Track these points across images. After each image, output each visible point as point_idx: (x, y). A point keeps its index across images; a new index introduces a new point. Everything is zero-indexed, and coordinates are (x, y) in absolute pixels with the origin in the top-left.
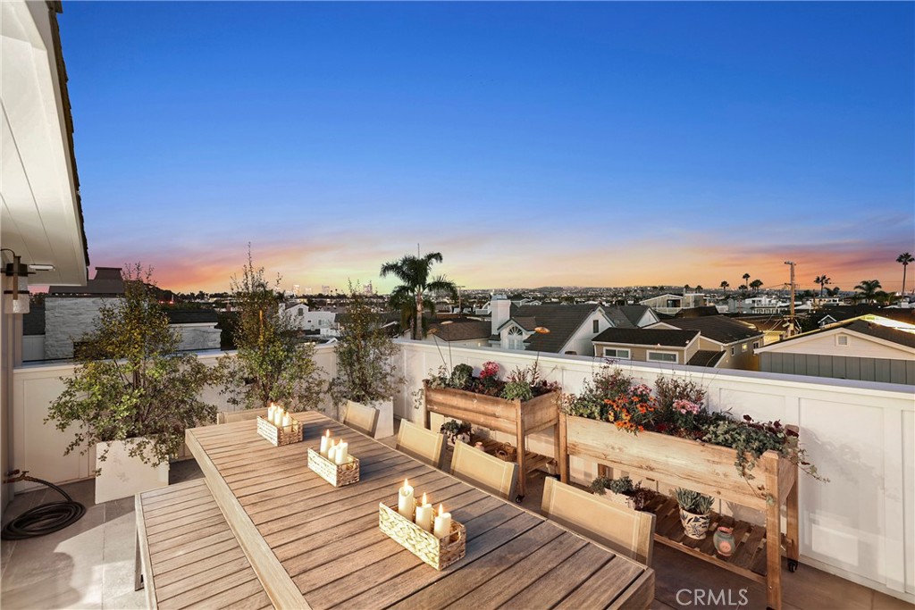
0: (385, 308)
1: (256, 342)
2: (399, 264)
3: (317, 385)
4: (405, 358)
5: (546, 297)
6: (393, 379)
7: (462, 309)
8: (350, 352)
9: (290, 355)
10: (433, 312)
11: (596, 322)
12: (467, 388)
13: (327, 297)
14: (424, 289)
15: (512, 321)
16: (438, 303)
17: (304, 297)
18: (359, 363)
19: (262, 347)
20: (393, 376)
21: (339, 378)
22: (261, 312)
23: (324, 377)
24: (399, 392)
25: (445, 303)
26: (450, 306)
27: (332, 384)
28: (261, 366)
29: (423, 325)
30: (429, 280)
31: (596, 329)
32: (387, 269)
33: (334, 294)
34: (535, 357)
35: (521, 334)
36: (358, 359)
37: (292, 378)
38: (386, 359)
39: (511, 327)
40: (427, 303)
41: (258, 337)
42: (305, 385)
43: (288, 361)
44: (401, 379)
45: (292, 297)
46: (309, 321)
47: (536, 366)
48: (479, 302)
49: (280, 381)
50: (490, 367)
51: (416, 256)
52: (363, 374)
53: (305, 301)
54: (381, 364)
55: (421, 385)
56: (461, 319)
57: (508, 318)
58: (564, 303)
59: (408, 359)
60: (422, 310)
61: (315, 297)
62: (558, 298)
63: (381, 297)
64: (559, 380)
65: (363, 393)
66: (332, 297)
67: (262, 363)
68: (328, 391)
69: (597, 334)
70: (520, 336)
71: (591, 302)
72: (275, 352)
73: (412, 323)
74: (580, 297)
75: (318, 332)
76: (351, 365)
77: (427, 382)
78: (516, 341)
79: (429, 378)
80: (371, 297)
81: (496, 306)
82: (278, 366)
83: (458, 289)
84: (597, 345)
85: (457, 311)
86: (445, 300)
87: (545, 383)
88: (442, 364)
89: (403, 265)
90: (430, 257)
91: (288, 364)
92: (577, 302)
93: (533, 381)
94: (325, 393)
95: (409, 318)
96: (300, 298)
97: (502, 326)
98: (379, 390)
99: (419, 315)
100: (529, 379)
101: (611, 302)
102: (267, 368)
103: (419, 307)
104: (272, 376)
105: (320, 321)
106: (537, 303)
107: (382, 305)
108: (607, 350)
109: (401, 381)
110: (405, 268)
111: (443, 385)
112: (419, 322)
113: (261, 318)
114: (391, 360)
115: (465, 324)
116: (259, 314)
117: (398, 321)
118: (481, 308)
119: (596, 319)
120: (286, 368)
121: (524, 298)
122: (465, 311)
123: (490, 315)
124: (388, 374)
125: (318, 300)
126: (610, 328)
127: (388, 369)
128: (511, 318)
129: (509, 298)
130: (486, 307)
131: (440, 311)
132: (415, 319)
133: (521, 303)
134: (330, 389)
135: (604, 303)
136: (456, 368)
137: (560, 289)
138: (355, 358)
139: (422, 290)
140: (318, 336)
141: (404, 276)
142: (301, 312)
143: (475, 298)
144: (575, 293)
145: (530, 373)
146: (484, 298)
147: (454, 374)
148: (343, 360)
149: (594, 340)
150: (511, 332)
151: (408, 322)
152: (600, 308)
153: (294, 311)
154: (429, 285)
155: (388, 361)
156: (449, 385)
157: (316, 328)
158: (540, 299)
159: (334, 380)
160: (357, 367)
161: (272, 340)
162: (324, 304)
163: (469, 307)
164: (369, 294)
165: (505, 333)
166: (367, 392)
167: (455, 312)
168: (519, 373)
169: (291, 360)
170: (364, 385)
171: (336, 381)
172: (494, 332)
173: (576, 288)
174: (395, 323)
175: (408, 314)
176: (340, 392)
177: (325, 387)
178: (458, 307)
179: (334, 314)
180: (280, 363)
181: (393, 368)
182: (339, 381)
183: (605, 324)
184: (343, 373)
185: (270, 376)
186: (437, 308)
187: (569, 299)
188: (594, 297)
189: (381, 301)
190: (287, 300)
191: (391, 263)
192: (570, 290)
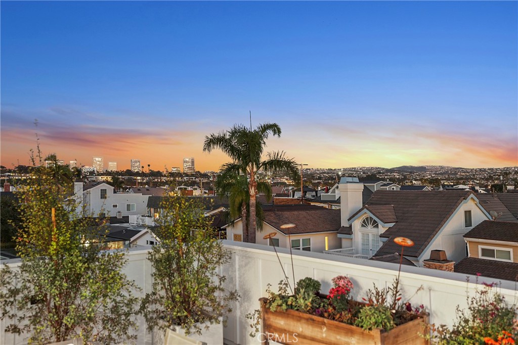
0: (210, 189)
1: (46, 249)
2: (227, 137)
3: (127, 305)
4: (237, 267)
5: (405, 178)
6: (222, 294)
7: (305, 192)
8: (169, 259)
9: (92, 265)
10: (269, 196)
11: (468, 214)
12: (314, 310)
13: (138, 174)
14: (258, 168)
15: (365, 210)
16: (276, 184)
17: (108, 173)
18: (180, 275)
19: (54, 257)
20: (222, 290)
21: (154, 294)
22: (53, 209)
23: (136, 294)
24: (230, 311)
25: (284, 184)
26: (290, 188)
27: (146, 301)
28: (53, 283)
29: (258, 214)
30: (264, 158)
31: (468, 222)
32: (212, 142)
33: (146, 170)
34: (397, 273)
35: (377, 226)
36: (179, 269)
37: (94, 297)
38: (214, 269)
39: (364, 217)
40: (262, 186)
41: (49, 244)
42: (110, 305)
43: (90, 273)
44: (232, 294)
45: (92, 173)
46: (115, 206)
47: (398, 283)
48: (326, 184)
49: (77, 302)
50: (342, 283)
51: (248, 127)
52: (185, 288)
53: (109, 179)
54: (207, 274)
55: (258, 306)
56: (304, 205)
57: (361, 206)
58: (428, 188)
59: (241, 267)
60: (256, 193)
61: (122, 174)
62: (421, 180)
63: (205, 176)
64: (426, 304)
65: (186, 313)
66: (143, 175)
67: (54, 278)
68: (140, 312)
69: (470, 228)
70: (375, 230)
71: (461, 186)
72: (72, 263)
73: (244, 211)
74: (447, 180)
75: (126, 219)
76: (170, 275)
77: (264, 301)
78: (370, 235)
79: (268, 296)
80: (193, 175)
81: (346, 190)
82: (75, 280)
83: (299, 168)
84: (470, 242)
85: (298, 195)
86: (284, 180)
87: (409, 307)
88: (283, 278)
89: (232, 137)
90: (266, 128)
91: (89, 278)
92: (444, 186)
93: (395, 304)
94: (136, 313)
95: (241, 205)
96: (102, 174)
97: (353, 216)
98: (205, 308)
99: (253, 201)
100: (389, 301)
101: (486, 186)
102: (61, 285)
103: (252, 191)
104: (68, 295)
105: (128, 206)
106: (395, 187)
107: (206, 186)
108: (483, 250)
109: (233, 296)
110: (234, 142)
111: (284, 307)
112: (253, 209)
113: (53, 219)
114: (220, 269)
115: (310, 212)
116: (50, 213)
117: (226, 206)
118: (327, 191)
119: (467, 209)
120: (86, 282)
121: (379, 180)
122: (309, 195)
123: (338, 201)
124: (216, 288)
125: (126, 177)
126: (485, 221)
127: (215, 281)
128: (364, 207)
129: (362, 180)
130: (334, 192)
131: (278, 195)
132: (248, 206)
133: (376, 187)
134: (143, 307)
135: (477, 188)
136: (300, 284)
137: (422, 169)
138: (174, 266)
139: (255, 169)
140: (125, 225)
141: (233, 150)
142: (103, 194)
143: (320, 178)
144: (441, 174)
145: (390, 293)
146: (331, 179)
147: (297, 291)
148: (159, 270)
149: (466, 236)
150: (364, 224)
151: (240, 210)
152: (472, 195)
153: (95, 192)
154: (264, 164)
155: (217, 270)
156: (291, 307)
157: (123, 215)
158: (399, 181)
159: (148, 296)
160: (177, 279)
161: (68, 247)
162: (133, 183)
163: (312, 191)
164: (189, 172)
165: (357, 224)
166: (189, 312)
167: (296, 197)
168: (378, 293)
169: (93, 272)
170: (186, 302)
171: (151, 298)
172: (344, 223)
173: (442, 168)
174: (222, 209)
175: (238, 200)
176: (156, 311)
177: (136, 307)
178: (299, 190)
179: (146, 197)
180: (79, 276)
181: (222, 279)
182: (154, 297)
183: (479, 216)
184: (159, 287)
185: (65, 295)
186: (275, 191)
187: (434, 182)
188: (465, 180)
189: (205, 181)
190: (85, 177)
191: (216, 135)
192: (433, 169)
